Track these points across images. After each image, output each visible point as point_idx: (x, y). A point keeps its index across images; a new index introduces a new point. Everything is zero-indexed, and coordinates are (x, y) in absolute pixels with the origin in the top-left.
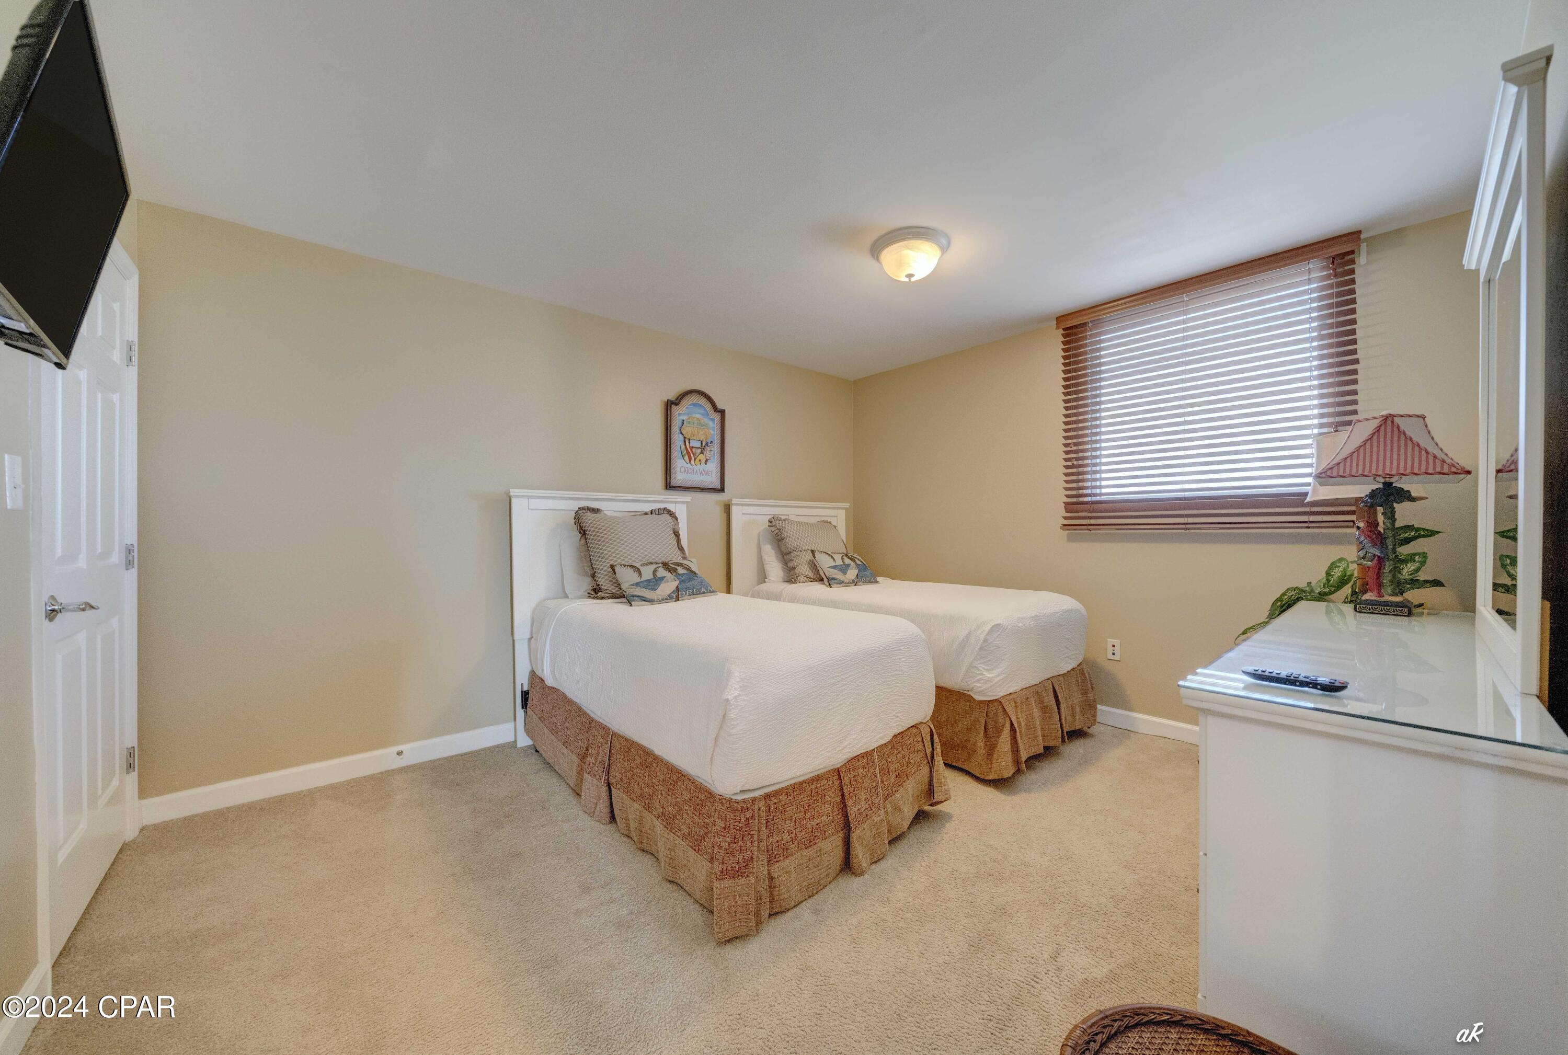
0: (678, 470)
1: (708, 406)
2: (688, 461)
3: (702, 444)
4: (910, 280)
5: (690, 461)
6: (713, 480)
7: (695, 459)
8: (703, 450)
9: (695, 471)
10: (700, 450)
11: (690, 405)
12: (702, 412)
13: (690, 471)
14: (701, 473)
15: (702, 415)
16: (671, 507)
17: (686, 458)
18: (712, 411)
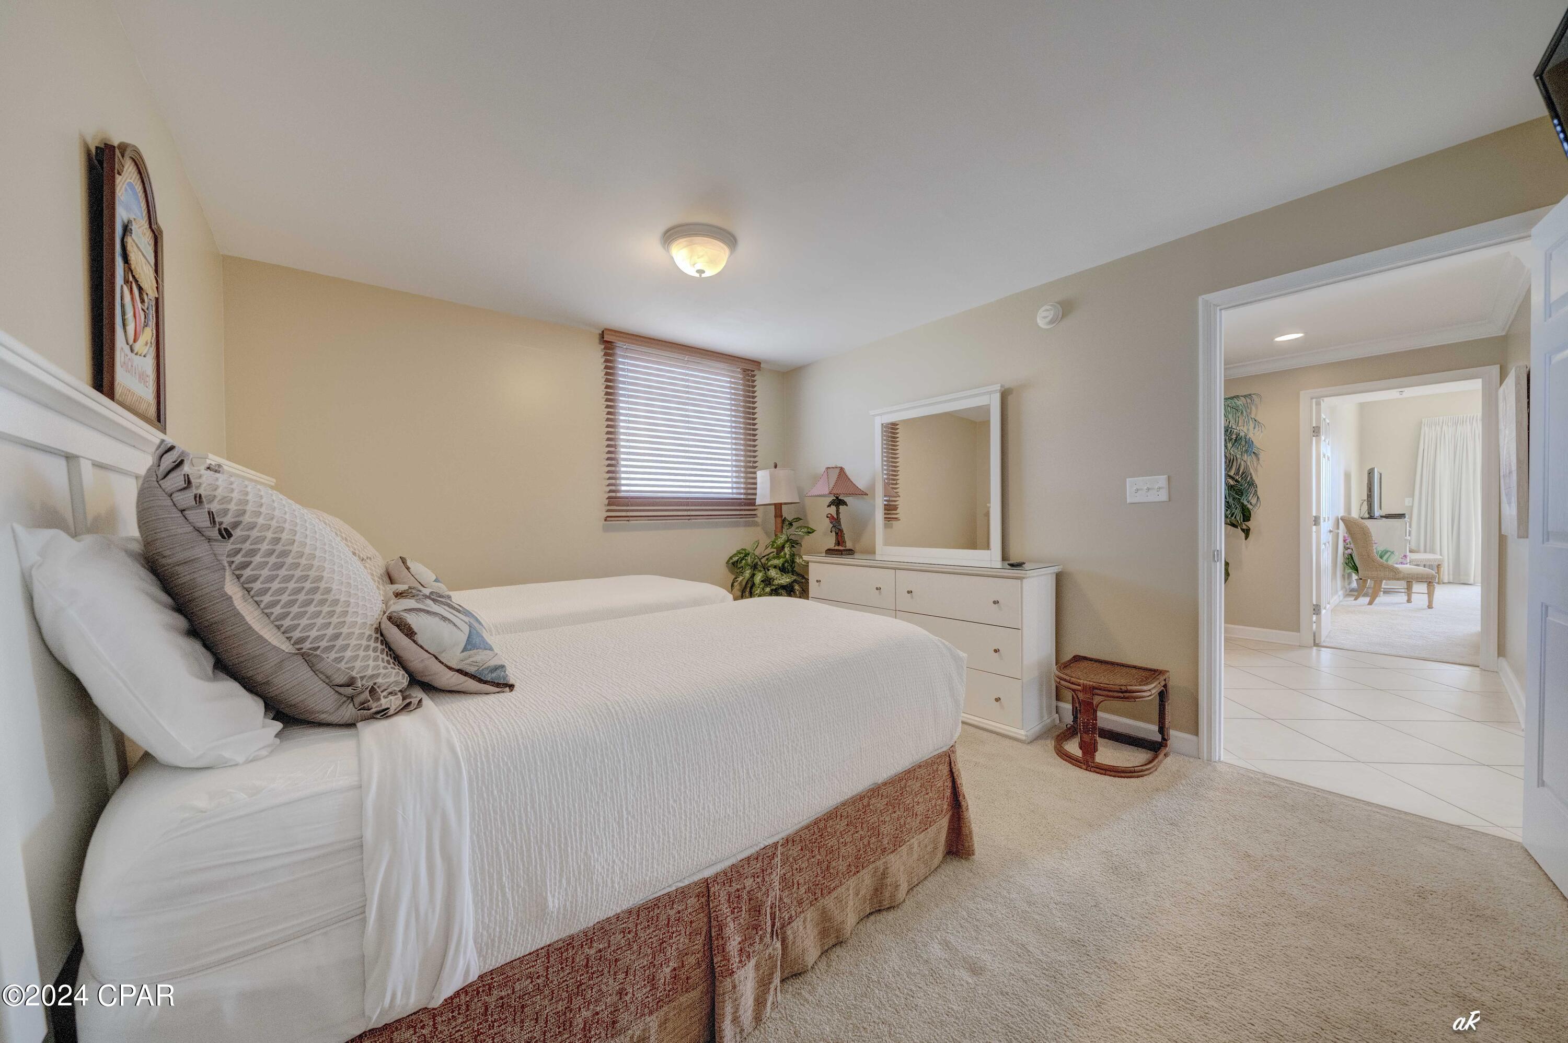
0: (118, 355)
4: (700, 276)
9: (134, 367)
13: (130, 366)
14: (140, 377)
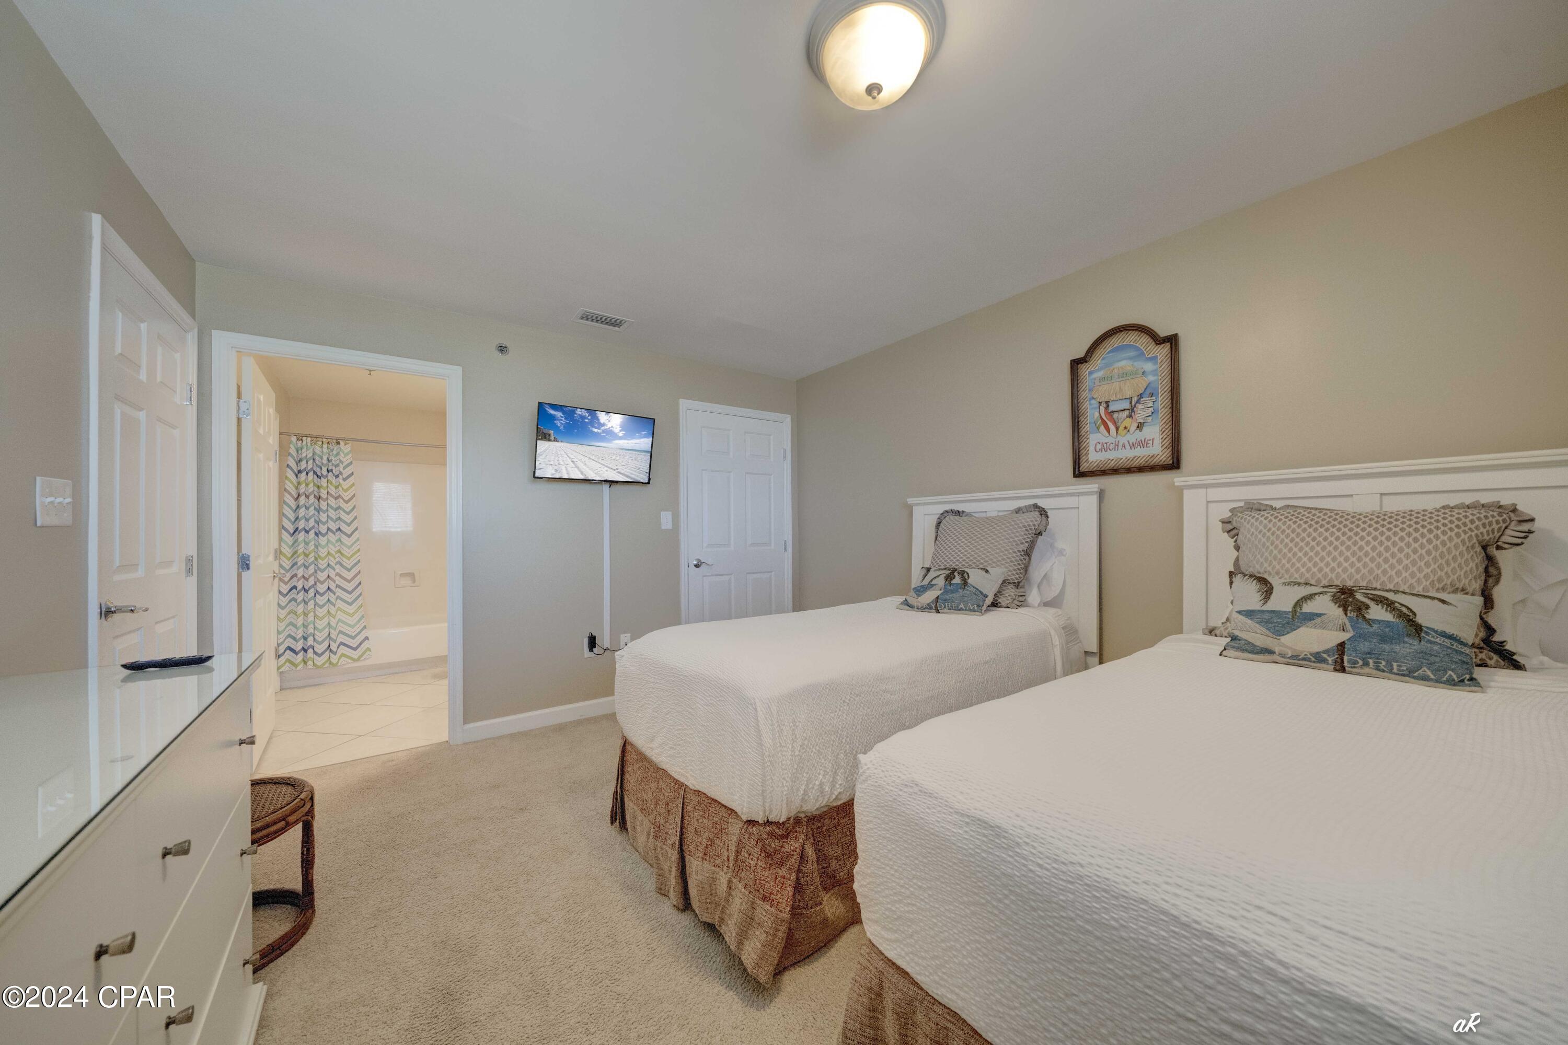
0: (1092, 448)
1: (1143, 341)
2: (1107, 434)
3: (1131, 403)
5: (1109, 432)
6: (1158, 450)
7: (1117, 429)
8: (1132, 410)
9: (1121, 444)
10: (1127, 413)
11: (1108, 353)
12: (1132, 353)
13: (1112, 446)
14: (1133, 446)
15: (1130, 358)
16: (1042, 503)
17: (1102, 428)
18: (1152, 344)
